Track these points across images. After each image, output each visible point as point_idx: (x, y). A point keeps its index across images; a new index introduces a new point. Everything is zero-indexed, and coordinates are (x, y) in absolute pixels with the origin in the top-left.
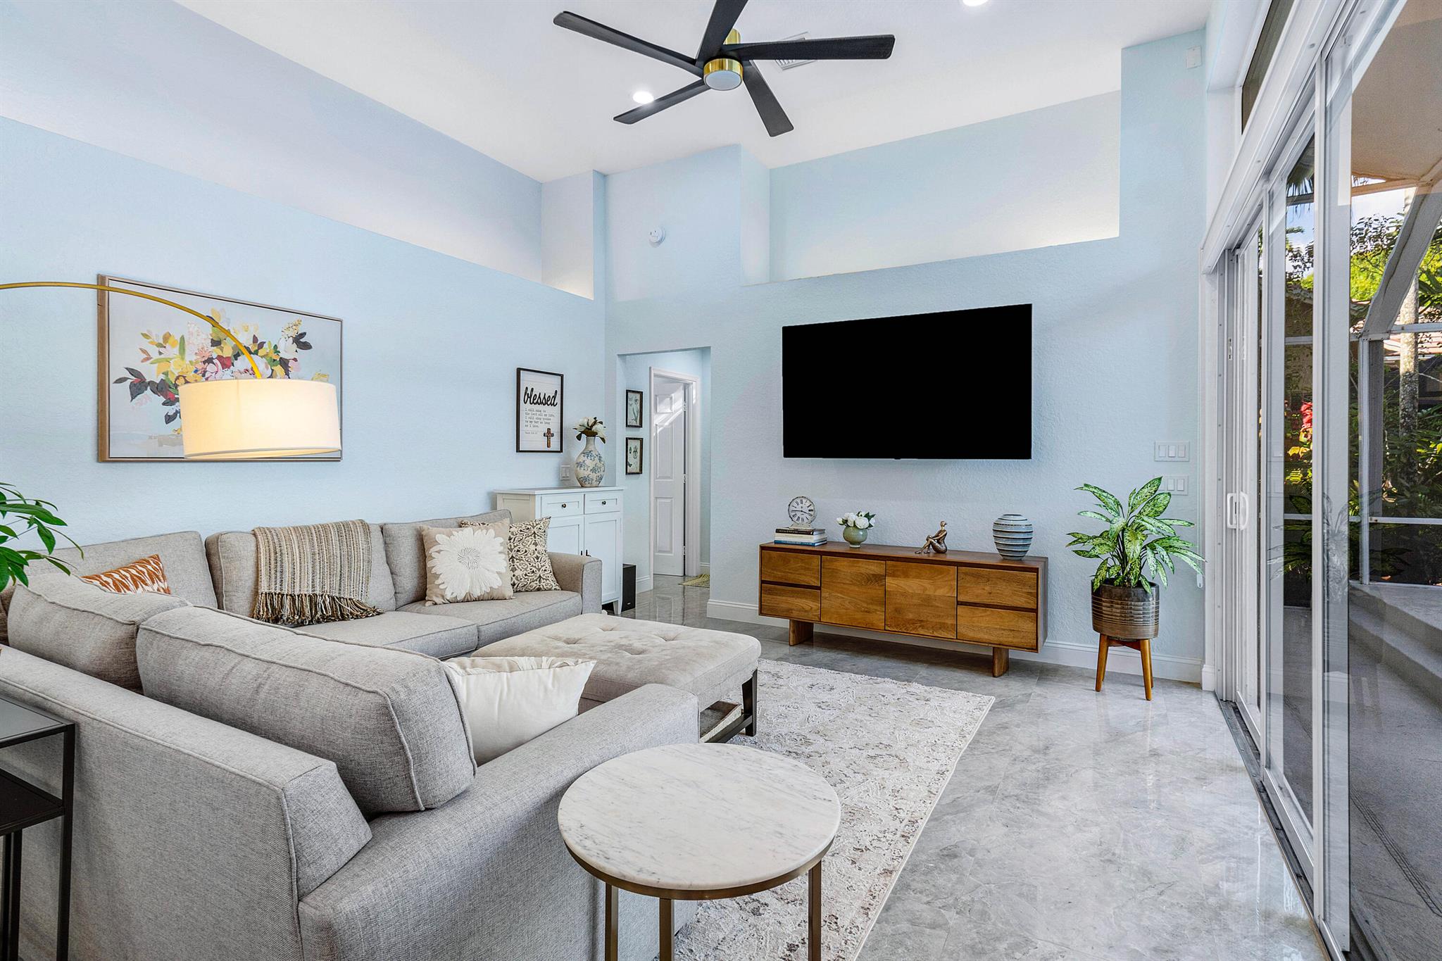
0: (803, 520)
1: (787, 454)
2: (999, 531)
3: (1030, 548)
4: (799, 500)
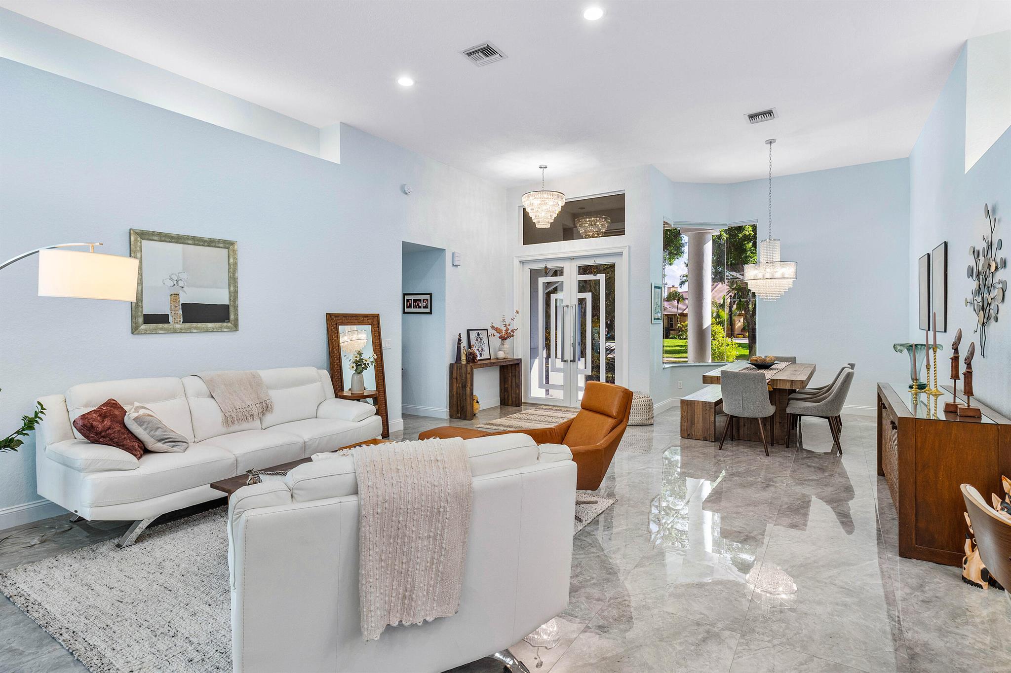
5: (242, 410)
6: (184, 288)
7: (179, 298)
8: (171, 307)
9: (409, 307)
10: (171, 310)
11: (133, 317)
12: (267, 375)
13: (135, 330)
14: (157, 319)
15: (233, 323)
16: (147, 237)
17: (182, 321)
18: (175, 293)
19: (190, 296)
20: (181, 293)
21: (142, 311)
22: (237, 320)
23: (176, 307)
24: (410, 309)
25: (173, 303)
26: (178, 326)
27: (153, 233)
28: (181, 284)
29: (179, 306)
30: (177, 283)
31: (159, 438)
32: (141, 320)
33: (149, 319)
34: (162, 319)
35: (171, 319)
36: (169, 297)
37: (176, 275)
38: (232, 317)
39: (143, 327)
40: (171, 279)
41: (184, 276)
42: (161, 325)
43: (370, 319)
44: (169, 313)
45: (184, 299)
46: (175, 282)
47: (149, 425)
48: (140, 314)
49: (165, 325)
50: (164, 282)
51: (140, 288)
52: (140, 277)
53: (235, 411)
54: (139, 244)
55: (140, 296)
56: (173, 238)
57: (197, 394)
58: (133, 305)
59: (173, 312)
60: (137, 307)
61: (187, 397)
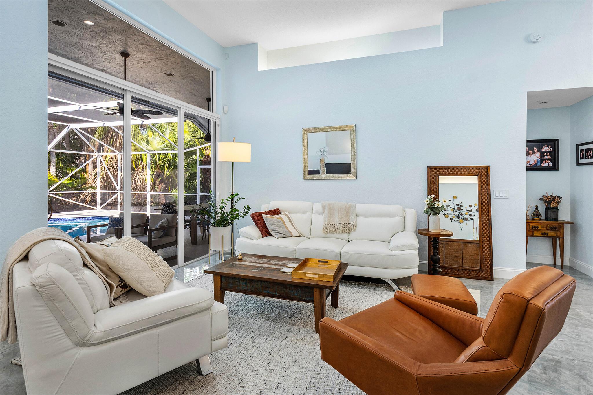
5: (334, 226)
6: (327, 156)
7: (324, 161)
8: (320, 166)
9: (582, 158)
11: (304, 171)
12: (360, 207)
14: (314, 172)
15: (353, 174)
16: (309, 131)
17: (326, 173)
18: (323, 158)
19: (330, 160)
20: (325, 158)
22: (356, 172)
23: (323, 166)
24: (583, 160)
25: (321, 164)
26: (323, 176)
27: (312, 129)
28: (325, 153)
29: (324, 165)
30: (323, 153)
32: (307, 173)
33: (311, 172)
34: (317, 172)
35: (320, 172)
36: (320, 160)
37: (323, 149)
38: (353, 170)
39: (308, 176)
40: (321, 151)
41: (327, 149)
42: (315, 175)
43: (476, 171)
44: (319, 169)
45: (328, 161)
48: (306, 170)
49: (318, 175)
50: (317, 153)
51: (306, 157)
52: (306, 151)
53: (329, 225)
54: (306, 135)
55: (306, 161)
56: (320, 129)
57: (317, 213)
58: (304, 165)
59: (321, 168)
60: (305, 166)
61: (312, 213)
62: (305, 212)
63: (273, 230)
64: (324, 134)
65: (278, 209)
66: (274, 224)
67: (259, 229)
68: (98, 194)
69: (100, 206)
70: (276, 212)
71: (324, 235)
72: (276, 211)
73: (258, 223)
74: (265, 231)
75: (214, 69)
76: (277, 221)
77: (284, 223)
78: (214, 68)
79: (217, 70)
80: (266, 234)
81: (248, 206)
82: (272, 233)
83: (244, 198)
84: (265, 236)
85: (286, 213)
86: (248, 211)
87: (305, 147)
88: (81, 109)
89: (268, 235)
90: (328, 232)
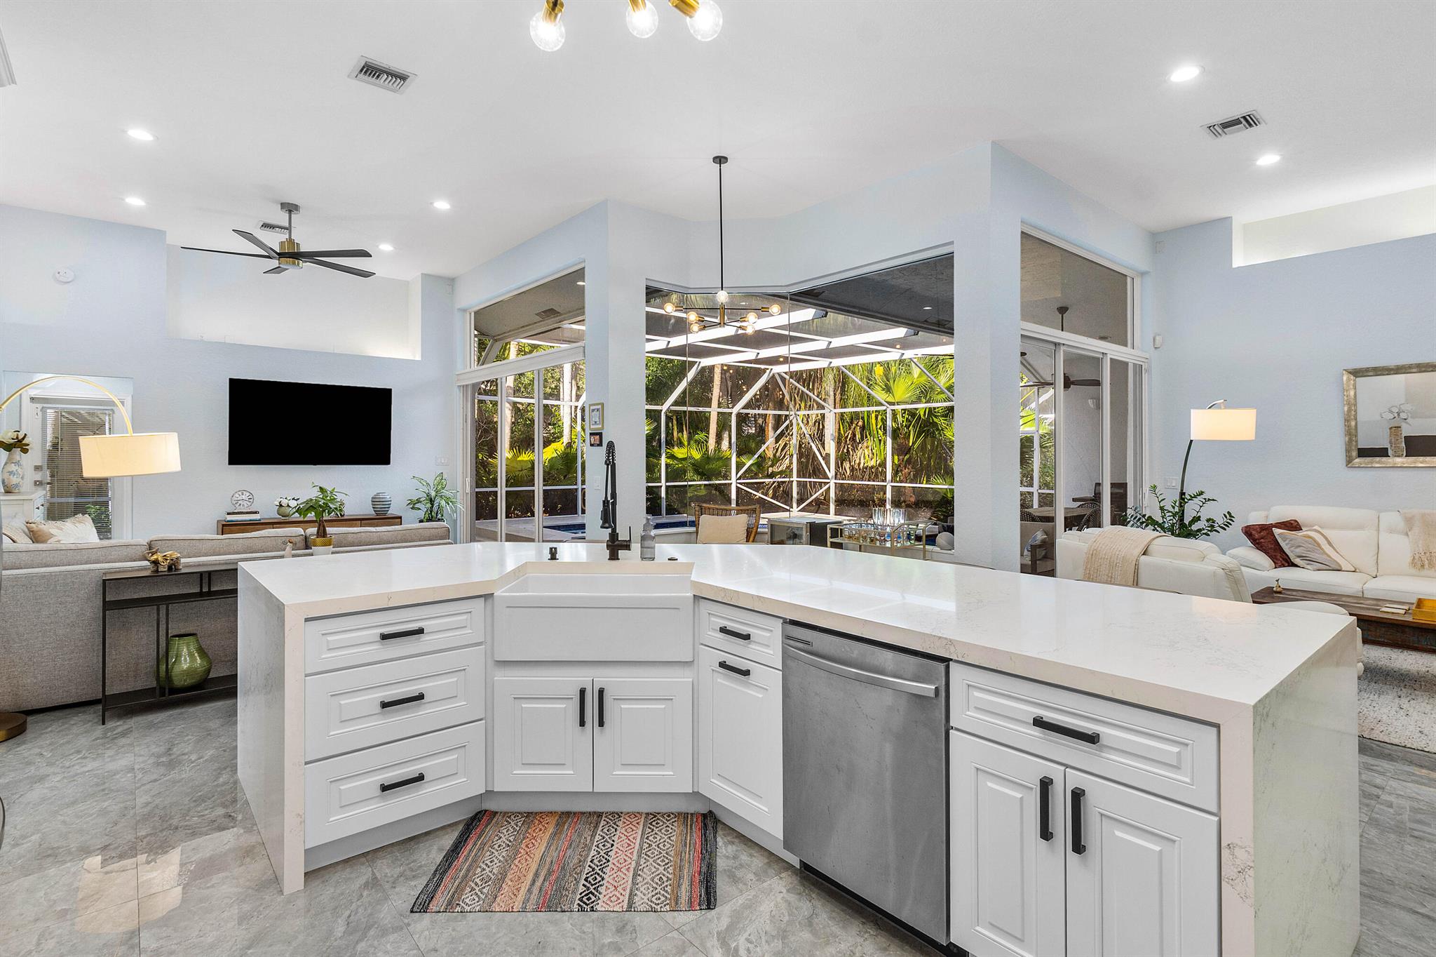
0: (243, 505)
1: (231, 462)
2: (375, 501)
3: (390, 509)
4: (240, 493)
6: (1407, 420)
7: (1401, 431)
8: (1391, 440)
10: (1391, 442)
11: (1348, 451)
13: (1349, 461)
14: (1373, 453)
16: (1361, 374)
17: (1405, 454)
18: (1396, 426)
19: (1414, 428)
20: (1404, 426)
21: (1357, 445)
23: (1397, 440)
25: (1393, 436)
26: (1398, 460)
27: (1367, 370)
28: (1403, 415)
29: (1401, 439)
30: (1399, 415)
31: (1298, 554)
32: (1354, 454)
33: (1363, 453)
34: (1380, 453)
35: (1390, 452)
36: (1389, 430)
37: (1397, 407)
39: (1358, 460)
40: (1391, 412)
41: (1406, 408)
42: (1377, 459)
44: (1388, 446)
45: (1407, 431)
46: (1396, 415)
47: (1292, 542)
48: (1353, 448)
49: (1384, 459)
50: (1381, 415)
51: (1353, 423)
52: (1353, 413)
53: (1428, 554)
54: (1352, 382)
55: (1353, 431)
56: (1392, 369)
57: (1391, 531)
58: (1347, 439)
59: (1393, 445)
60: (1350, 441)
61: (1378, 530)
62: (1360, 527)
63: (1299, 557)
64: (1401, 378)
65: (1296, 521)
66: (1300, 546)
67: (1267, 553)
68: (795, 484)
69: (798, 505)
70: (1293, 526)
71: (1413, 571)
72: (1292, 524)
73: (1261, 542)
74: (1281, 557)
75: (1135, 273)
76: (1306, 541)
77: (1319, 545)
78: (1136, 271)
79: (1143, 274)
80: (1283, 562)
81: (1228, 512)
82: (1297, 561)
83: (1213, 500)
84: (1280, 567)
85: (1314, 528)
86: (1230, 522)
87: (1352, 405)
88: (830, 347)
89: (1287, 564)
90: (1426, 566)
